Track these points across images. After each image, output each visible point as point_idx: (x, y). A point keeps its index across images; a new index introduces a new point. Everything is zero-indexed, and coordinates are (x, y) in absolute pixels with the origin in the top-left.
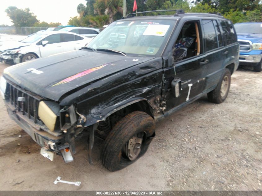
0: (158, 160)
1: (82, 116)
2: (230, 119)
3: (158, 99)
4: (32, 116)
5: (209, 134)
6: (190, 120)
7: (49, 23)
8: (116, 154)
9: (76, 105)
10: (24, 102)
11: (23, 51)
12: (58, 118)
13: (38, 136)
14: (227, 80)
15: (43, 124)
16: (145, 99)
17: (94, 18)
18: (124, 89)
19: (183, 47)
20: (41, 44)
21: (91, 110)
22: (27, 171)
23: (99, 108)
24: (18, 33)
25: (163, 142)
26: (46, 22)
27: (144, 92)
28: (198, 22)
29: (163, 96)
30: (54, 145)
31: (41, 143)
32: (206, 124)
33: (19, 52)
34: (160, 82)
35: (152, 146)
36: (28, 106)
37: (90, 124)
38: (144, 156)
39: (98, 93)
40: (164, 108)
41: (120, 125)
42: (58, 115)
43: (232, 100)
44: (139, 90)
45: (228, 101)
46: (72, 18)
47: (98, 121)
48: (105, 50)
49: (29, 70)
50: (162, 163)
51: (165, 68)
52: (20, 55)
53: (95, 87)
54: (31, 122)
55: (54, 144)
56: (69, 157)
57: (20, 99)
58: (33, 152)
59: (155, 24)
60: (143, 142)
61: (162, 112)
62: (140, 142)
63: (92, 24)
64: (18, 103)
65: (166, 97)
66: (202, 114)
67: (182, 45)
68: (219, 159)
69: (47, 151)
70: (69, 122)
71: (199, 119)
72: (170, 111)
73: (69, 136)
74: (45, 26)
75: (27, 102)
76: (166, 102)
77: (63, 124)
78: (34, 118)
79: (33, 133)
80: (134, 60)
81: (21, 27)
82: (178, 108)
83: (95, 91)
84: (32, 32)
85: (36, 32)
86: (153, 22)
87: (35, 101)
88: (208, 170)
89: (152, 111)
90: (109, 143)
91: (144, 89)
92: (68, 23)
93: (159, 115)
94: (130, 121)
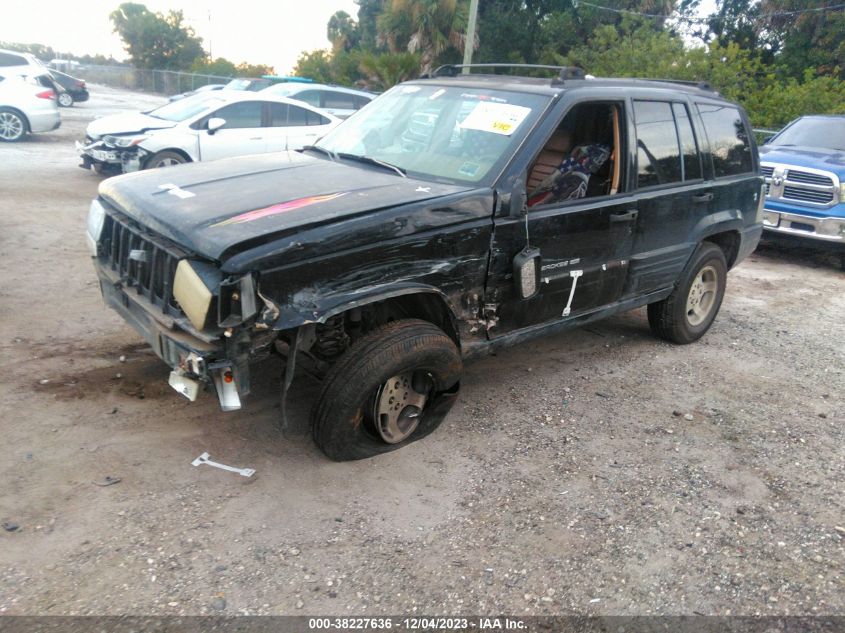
0: (458, 452)
1: (270, 305)
2: (692, 386)
3: (476, 297)
4: (158, 298)
5: (616, 414)
6: (578, 374)
7: (236, 66)
8: (345, 411)
9: (257, 276)
10: (143, 263)
11: (153, 143)
12: (214, 300)
13: (167, 343)
14: (712, 280)
15: (183, 314)
16: (435, 289)
17: (376, 61)
18: (380, 256)
19: (581, 169)
20: (206, 127)
21: (293, 294)
22: (132, 434)
23: (314, 292)
24: (141, 86)
25: (484, 416)
26: (228, 60)
27: (433, 272)
28: (621, 104)
29: (489, 289)
30: (200, 362)
31: (173, 360)
32: (620, 390)
33: (140, 145)
34: (484, 253)
35: (451, 421)
36: (153, 273)
37: (287, 326)
38: (424, 440)
39: (314, 255)
40: (492, 323)
41: (365, 344)
42: (216, 294)
43: (725, 339)
44: (422, 264)
45: (710, 340)
46: (306, 54)
47: (307, 322)
48: (357, 157)
49: (163, 187)
50: (466, 460)
51: (498, 217)
52: (141, 154)
53: (308, 242)
54: (154, 312)
55: (200, 359)
56: (232, 400)
57: (135, 254)
58: (149, 396)
59: (496, 102)
60: (427, 405)
61: (483, 333)
62: (420, 404)
63: (365, 78)
64: (129, 264)
65: (498, 294)
66: (620, 365)
67: (578, 165)
68: (616, 470)
69: (184, 376)
70: (239, 312)
71: (606, 377)
72: (512, 336)
73: (236, 348)
74: (223, 73)
75: (151, 264)
76: (498, 309)
77: (226, 315)
78: (162, 301)
79: (158, 334)
80: (420, 189)
81: (152, 68)
82: (537, 330)
83: (307, 250)
84: (185, 88)
85: (195, 88)
86: (493, 95)
87: (169, 260)
88: (577, 488)
89: (457, 326)
90: (332, 385)
91: (435, 263)
92: (295, 69)
93: (476, 341)
94: (389, 339)
